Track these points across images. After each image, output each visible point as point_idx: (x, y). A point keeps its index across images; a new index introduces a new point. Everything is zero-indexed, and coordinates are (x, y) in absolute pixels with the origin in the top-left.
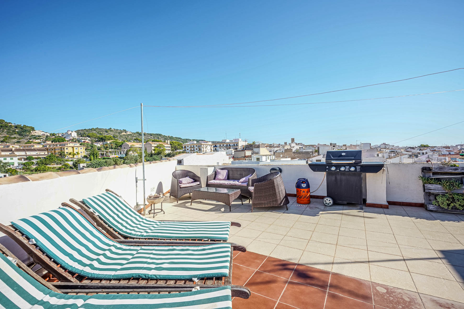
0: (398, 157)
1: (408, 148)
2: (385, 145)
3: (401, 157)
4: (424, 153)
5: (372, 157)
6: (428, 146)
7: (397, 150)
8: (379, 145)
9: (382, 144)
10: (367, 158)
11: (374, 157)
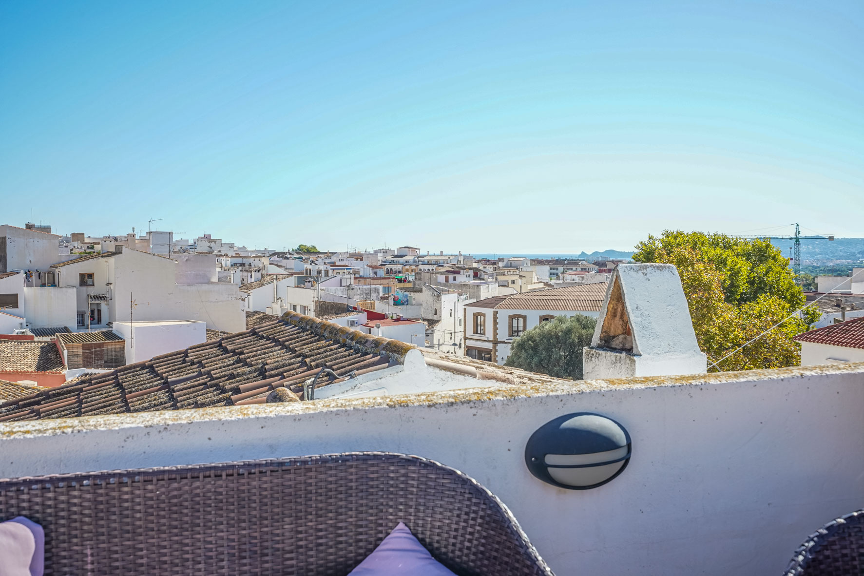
0: (269, 283)
1: (271, 253)
2: (210, 241)
3: (279, 283)
4: (321, 270)
5: (202, 283)
6: (315, 251)
7: (251, 260)
8: (191, 242)
9: (200, 239)
10: (189, 288)
11: (209, 282)
